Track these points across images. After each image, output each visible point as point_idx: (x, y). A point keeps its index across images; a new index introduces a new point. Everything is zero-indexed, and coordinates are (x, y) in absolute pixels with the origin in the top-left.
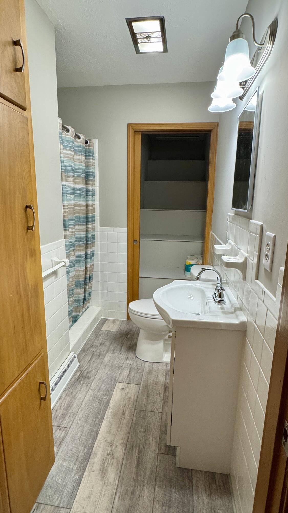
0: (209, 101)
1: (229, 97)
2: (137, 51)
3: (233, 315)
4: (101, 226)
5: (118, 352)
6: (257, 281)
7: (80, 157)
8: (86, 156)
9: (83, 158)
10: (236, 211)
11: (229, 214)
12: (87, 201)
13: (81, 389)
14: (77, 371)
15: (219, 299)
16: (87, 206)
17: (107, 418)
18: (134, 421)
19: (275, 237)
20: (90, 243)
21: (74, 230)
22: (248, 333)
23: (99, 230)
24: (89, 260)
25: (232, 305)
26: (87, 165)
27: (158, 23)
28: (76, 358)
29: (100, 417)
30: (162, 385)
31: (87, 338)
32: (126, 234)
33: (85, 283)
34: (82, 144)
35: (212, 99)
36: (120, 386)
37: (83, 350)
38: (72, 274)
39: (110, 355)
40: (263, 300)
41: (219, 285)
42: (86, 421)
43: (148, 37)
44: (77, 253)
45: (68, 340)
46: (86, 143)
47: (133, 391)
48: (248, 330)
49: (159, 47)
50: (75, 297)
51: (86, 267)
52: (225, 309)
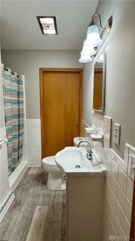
0: (79, 57)
1: (89, 55)
2: (43, 33)
3: (98, 167)
4: (26, 118)
5: (37, 186)
6: (110, 149)
7: (15, 84)
8: (18, 83)
9: (17, 84)
10: (95, 111)
11: (91, 112)
12: (19, 106)
13: (16, 212)
14: (14, 201)
15: (90, 157)
16: (19, 109)
17: (31, 230)
18: (46, 230)
19: (120, 126)
20: (21, 128)
21: (11, 122)
22: (107, 177)
23: (26, 121)
24: (20, 137)
25: (97, 160)
26: (19, 88)
27: (52, 19)
28: (13, 193)
29: (26, 230)
30: (62, 204)
31: (19, 180)
32: (40, 122)
33: (19, 149)
34: (16, 78)
35: (81, 55)
36: (38, 207)
37: (18, 187)
38: (11, 145)
39: (33, 188)
40: (115, 160)
41: (89, 150)
42: (18, 235)
43: (48, 26)
44: (13, 134)
45: (8, 184)
46: (18, 77)
47: (46, 210)
48: (107, 175)
49: (54, 32)
50: (13, 157)
51: (19, 141)
52: (94, 163)
